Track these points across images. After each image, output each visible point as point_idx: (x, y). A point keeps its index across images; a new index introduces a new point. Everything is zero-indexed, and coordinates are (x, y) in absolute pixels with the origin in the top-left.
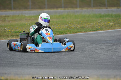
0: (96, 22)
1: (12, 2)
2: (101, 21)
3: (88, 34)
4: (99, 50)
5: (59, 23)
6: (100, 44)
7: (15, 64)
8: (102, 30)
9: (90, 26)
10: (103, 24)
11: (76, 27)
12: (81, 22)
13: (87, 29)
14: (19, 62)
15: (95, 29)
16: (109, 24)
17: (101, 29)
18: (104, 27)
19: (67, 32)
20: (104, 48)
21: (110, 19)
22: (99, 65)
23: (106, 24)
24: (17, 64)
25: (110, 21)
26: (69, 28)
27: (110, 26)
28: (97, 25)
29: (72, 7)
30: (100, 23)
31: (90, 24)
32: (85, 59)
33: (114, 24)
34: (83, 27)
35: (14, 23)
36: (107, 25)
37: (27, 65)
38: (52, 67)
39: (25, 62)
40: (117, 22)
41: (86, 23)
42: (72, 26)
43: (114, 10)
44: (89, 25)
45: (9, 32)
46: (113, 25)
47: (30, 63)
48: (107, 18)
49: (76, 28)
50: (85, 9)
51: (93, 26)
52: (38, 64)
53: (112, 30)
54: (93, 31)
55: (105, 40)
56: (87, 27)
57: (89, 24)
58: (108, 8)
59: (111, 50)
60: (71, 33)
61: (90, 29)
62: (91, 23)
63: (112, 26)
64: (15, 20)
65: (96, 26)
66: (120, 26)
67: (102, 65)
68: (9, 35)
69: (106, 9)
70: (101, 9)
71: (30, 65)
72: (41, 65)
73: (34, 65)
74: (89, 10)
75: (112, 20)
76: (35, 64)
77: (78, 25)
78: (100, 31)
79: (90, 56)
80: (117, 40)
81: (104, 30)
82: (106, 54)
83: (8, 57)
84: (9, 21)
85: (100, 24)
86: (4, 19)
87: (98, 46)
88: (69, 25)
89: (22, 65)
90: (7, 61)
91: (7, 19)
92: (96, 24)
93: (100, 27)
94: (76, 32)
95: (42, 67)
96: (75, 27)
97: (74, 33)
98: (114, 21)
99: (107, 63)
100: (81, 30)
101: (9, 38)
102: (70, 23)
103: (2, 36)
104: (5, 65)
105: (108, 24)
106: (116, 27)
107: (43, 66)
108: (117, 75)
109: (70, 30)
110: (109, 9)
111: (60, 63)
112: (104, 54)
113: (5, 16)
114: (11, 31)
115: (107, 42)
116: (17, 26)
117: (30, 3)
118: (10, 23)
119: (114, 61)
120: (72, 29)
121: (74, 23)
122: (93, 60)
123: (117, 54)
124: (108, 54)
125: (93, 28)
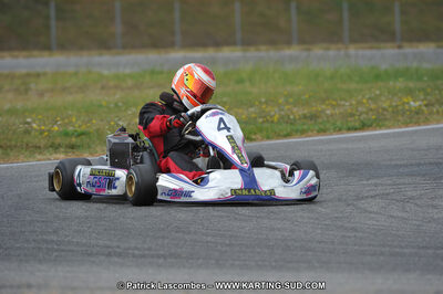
0: (360, 97)
1: (53, 23)
2: (378, 92)
3: (329, 142)
4: (370, 200)
5: (225, 99)
6: (374, 177)
7: (63, 251)
8: (381, 127)
9: (337, 111)
10: (385, 105)
11: (289, 116)
12: (303, 97)
13: (328, 121)
14: (78, 244)
15: (357, 125)
16: (408, 103)
17: (379, 122)
18: (388, 117)
19: (255, 134)
20: (388, 194)
21: (411, 85)
22: (372, 255)
23: (397, 106)
24: (73, 251)
25: (410, 92)
26: (261, 120)
27: (410, 110)
28: (364, 110)
29: (272, 43)
30: (374, 99)
31: (339, 105)
32: (319, 231)
33: (426, 105)
34: (313, 117)
35: (58, 100)
36: (400, 108)
37: (109, 255)
38: (201, 261)
39: (101, 243)
40: (438, 97)
41: (323, 101)
42: (272, 113)
43: (424, 54)
44: (334, 107)
45: (42, 132)
46: (424, 108)
47: (118, 247)
48: (400, 84)
49: (286, 119)
50: (318, 51)
51: (349, 111)
52: (147, 252)
53: (419, 125)
54: (349, 129)
55: (393, 163)
56: (327, 116)
57: (334, 103)
58: (405, 44)
59: (417, 202)
60: (268, 138)
61: (339, 124)
62: (342, 99)
63: (417, 113)
64: (64, 89)
67: (382, 254)
68: (43, 143)
69: (396, 51)
70: (379, 48)
71: (119, 255)
72: (159, 257)
73: (134, 256)
74: (332, 53)
75: (422, 90)
76: (136, 252)
77: (295, 110)
78: (375, 129)
79: (340, 223)
80: (437, 164)
81: (389, 128)
82: (395, 214)
84: (41, 94)
85: (373, 106)
86: (23, 84)
87: (369, 185)
88: (263, 107)
89: (89, 255)
90: (34, 241)
91: (33, 86)
92: (360, 103)
93: (374, 117)
94: (287, 135)
95: (161, 261)
96: (282, 117)
97: (279, 136)
98: (428, 94)
99: (401, 247)
100: (305, 127)
101: (40, 153)
102: (263, 100)
103: (15, 146)
104: (25, 255)
105: (404, 103)
106: (435, 116)
107: (164, 257)
109: (266, 125)
110: (409, 50)
111: (228, 248)
112: (392, 217)
113: (28, 75)
114: (49, 131)
115: (401, 170)
116: (70, 112)
117: (118, 28)
118: (46, 98)
119: (427, 239)
120: (272, 122)
121: (280, 101)
122: (349, 237)
123: (436, 217)
124: (405, 215)
125: (350, 119)
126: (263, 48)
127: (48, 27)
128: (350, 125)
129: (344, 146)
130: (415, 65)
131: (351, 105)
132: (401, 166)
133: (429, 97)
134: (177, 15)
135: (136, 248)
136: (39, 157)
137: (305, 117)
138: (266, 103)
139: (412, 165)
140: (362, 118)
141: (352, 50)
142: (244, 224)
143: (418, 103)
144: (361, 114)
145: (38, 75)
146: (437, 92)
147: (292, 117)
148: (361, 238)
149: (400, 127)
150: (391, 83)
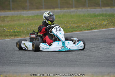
1: (11, 3)
2: (95, 20)
4: (93, 48)
6: (94, 42)
7: (14, 62)
8: (96, 29)
9: (85, 25)
10: (97, 23)
12: (76, 22)
13: (82, 28)
14: (17, 61)
15: (90, 29)
16: (103, 23)
17: (95, 28)
18: (98, 26)
20: (98, 47)
21: (104, 18)
22: (94, 63)
23: (100, 24)
24: (16, 63)
25: (104, 20)
27: (104, 25)
28: (92, 25)
30: (94, 22)
31: (85, 24)
32: (80, 57)
33: (108, 23)
34: (79, 27)
35: (12, 23)
37: (25, 63)
38: (49, 65)
39: (23, 60)
41: (81, 22)
42: (68, 26)
43: (107, 10)
44: (84, 24)
45: (8, 32)
46: (107, 24)
47: (28, 61)
48: (101, 18)
50: (80, 9)
51: (88, 25)
52: (35, 63)
54: (88, 30)
55: (99, 38)
56: (82, 26)
57: (84, 23)
58: (102, 7)
59: (105, 48)
60: (67, 32)
61: (85, 28)
62: (86, 22)
63: (106, 25)
64: (14, 20)
66: (113, 25)
67: (96, 62)
68: (8, 34)
69: (100, 9)
70: (95, 8)
71: (28, 63)
72: (38, 64)
73: (32, 64)
74: (84, 10)
75: (107, 19)
76: (32, 63)
77: (74, 25)
78: (94, 30)
79: (85, 55)
80: (111, 39)
81: (98, 29)
82: (100, 52)
83: (7, 56)
84: (8, 22)
85: (94, 24)
86: (3, 19)
87: (93, 44)
88: (66, 24)
89: (20, 64)
90: (6, 60)
91: (6, 19)
92: (90, 23)
94: (72, 32)
95: (39, 65)
96: (70, 27)
97: (70, 32)
98: (108, 20)
99: (101, 61)
100: (76, 29)
101: (8, 37)
102: (65, 22)
103: (1, 35)
104: (4, 64)
105: (102, 23)
106: (110, 26)
107: (40, 64)
108: (110, 72)
109: (66, 29)
110: (103, 9)
111: (56, 61)
112: (99, 53)
113: (4, 17)
114: (10, 31)
116: (15, 26)
117: (28, 4)
118: (9, 23)
119: (108, 58)
120: (68, 28)
121: (70, 23)
122: (88, 58)
123: (110, 52)
124: (102, 52)
125: (88, 27)
126: (66, 9)
128: (88, 29)
129: (86, 34)
130: (105, 13)
131: (88, 23)
132: (101, 39)
133: (108, 21)
135: (32, 62)
137: (76, 27)
138: (66, 23)
139: (104, 39)
140: (91, 27)
141: (89, 9)
142: (61, 55)
143: (106, 23)
144: (90, 26)
145: (7, 17)
146: (111, 20)
147: (73, 27)
148: (91, 58)
149: (101, 29)
150: (99, 18)
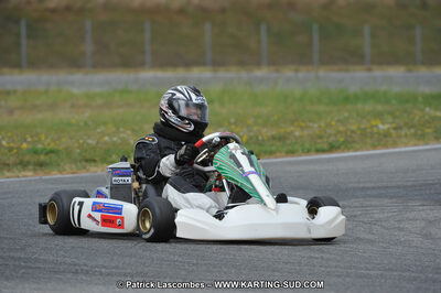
0: (329, 119)
1: (24, 41)
2: (346, 114)
7: (31, 268)
8: (349, 149)
9: (306, 133)
10: (354, 127)
11: (257, 137)
12: (272, 119)
13: (297, 143)
14: (45, 261)
15: (325, 147)
16: (376, 126)
17: (347, 144)
18: (356, 139)
20: (355, 216)
21: (380, 108)
22: (339, 276)
23: (365, 129)
25: (379, 115)
27: (378, 133)
28: (334, 132)
30: (343, 122)
31: (307, 127)
33: (395, 129)
34: (282, 138)
35: (28, 118)
36: (368, 131)
37: (76, 273)
39: (68, 260)
40: (407, 120)
41: (292, 122)
42: (241, 133)
44: (302, 128)
45: (11, 149)
46: (392, 131)
47: (86, 265)
48: (369, 107)
49: (255, 140)
50: (288, 72)
51: (318, 132)
53: (388, 148)
54: (318, 151)
55: (361, 185)
56: (296, 138)
57: (303, 124)
58: (374, 67)
59: (384, 224)
61: (307, 146)
62: (310, 121)
63: (385, 136)
64: (34, 107)
65: (330, 135)
66: (415, 135)
67: (348, 275)
68: (12, 160)
69: (366, 74)
70: (347, 71)
71: (87, 272)
73: (101, 274)
75: (391, 113)
76: (103, 270)
77: (264, 131)
78: (343, 151)
80: (405, 187)
81: (356, 150)
82: (362, 236)
83: (6, 241)
84: (11, 112)
85: (341, 129)
88: (233, 127)
89: (56, 272)
90: (1, 257)
91: (3, 103)
92: (329, 125)
93: (342, 139)
96: (251, 138)
98: (396, 117)
100: (274, 148)
101: (9, 171)
102: (232, 120)
105: (372, 127)
106: (403, 140)
110: (378, 72)
112: (358, 239)
114: (18, 148)
115: (369, 192)
116: (39, 130)
117: (88, 47)
118: (15, 116)
119: (394, 261)
121: (250, 122)
122: (316, 258)
123: (402, 239)
124: (371, 237)
125: (319, 141)
126: (233, 68)
127: (18, 45)
128: (319, 146)
129: (311, 167)
130: (384, 88)
131: (320, 127)
132: (368, 188)
133: (397, 121)
134: (147, 36)
135: (104, 267)
136: (8, 174)
137: (273, 138)
138: (235, 123)
139: (379, 188)
140: (330, 140)
141: (322, 73)
143: (386, 127)
144: (328, 138)
145: (8, 93)
146: (405, 115)
147: (260, 138)
148: (328, 259)
149: (368, 150)
150: (360, 106)
